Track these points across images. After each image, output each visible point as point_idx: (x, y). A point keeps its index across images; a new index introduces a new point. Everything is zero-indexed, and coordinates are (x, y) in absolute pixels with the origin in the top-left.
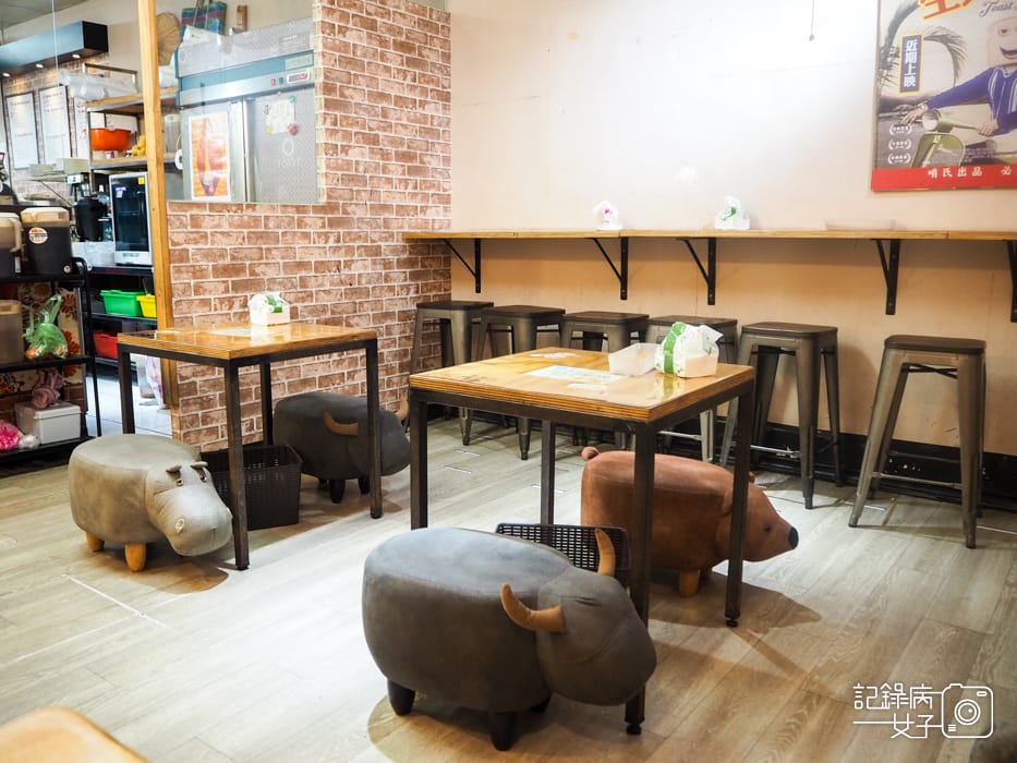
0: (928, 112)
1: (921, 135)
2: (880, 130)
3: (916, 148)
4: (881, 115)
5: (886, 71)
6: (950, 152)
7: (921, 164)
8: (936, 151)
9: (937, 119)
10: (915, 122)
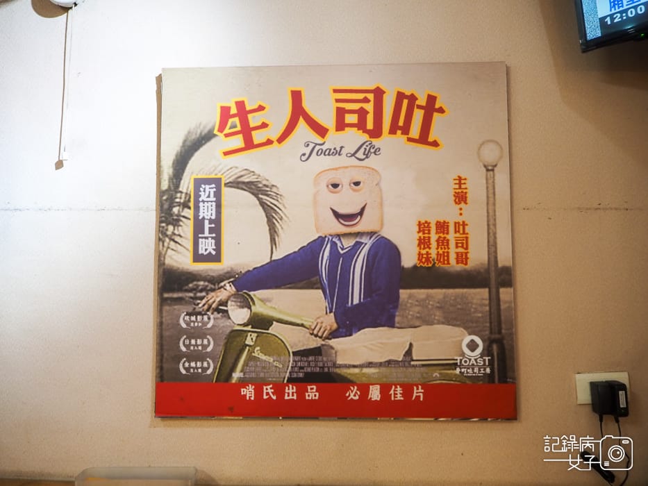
0: (234, 295)
1: (228, 331)
2: (167, 319)
3: (221, 348)
4: (166, 295)
5: (171, 228)
6: (271, 360)
7: (230, 376)
8: (251, 358)
9: (250, 308)
10: (217, 310)
